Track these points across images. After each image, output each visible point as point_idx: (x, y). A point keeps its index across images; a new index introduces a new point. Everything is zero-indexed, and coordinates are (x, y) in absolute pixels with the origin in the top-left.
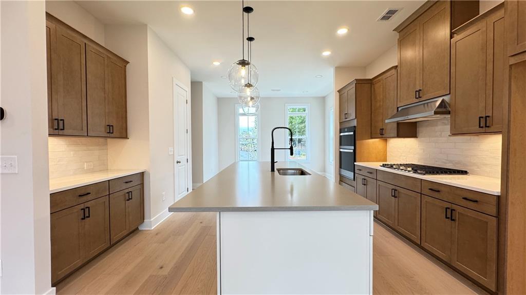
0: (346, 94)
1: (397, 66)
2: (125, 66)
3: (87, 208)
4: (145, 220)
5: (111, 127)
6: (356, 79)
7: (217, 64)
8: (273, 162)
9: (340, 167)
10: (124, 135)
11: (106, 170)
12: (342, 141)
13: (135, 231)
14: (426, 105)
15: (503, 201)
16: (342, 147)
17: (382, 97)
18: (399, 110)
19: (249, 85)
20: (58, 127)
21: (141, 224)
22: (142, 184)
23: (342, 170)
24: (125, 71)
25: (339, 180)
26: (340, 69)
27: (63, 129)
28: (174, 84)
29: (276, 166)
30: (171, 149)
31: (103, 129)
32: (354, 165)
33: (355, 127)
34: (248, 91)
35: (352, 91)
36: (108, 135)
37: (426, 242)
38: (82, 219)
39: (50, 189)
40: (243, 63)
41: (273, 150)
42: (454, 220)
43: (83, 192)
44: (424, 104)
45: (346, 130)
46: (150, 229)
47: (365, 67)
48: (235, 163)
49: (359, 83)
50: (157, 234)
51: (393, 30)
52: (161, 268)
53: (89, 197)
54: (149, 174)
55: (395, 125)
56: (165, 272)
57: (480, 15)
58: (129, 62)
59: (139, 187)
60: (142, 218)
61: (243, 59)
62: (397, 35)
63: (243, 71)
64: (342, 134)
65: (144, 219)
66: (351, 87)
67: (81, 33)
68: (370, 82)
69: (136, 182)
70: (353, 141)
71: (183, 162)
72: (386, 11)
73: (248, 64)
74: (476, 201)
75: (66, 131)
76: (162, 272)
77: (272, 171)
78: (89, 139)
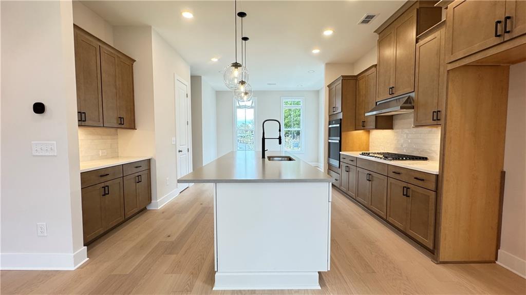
0: (334, 89)
1: (376, 65)
2: (132, 64)
3: (106, 186)
5: (122, 119)
6: (342, 76)
7: (215, 60)
8: (264, 151)
9: (329, 157)
10: (132, 126)
11: (117, 157)
12: (330, 133)
13: (143, 210)
14: (398, 100)
15: (440, 179)
16: (331, 138)
17: (364, 92)
18: (378, 104)
19: (243, 83)
20: (81, 119)
21: (149, 204)
22: (149, 169)
23: (330, 159)
24: (132, 69)
25: (327, 168)
26: (330, 65)
27: (85, 121)
28: (176, 80)
29: (267, 154)
30: (174, 139)
31: (116, 122)
32: (340, 154)
33: (341, 119)
34: (242, 88)
35: (339, 86)
36: (120, 126)
37: (390, 216)
38: (103, 195)
39: (81, 169)
40: (236, 65)
41: (264, 139)
42: (409, 196)
43: (103, 173)
44: (397, 99)
45: (334, 122)
46: (156, 209)
47: (353, 64)
48: (233, 152)
49: (345, 79)
50: (163, 213)
51: (375, 32)
52: (169, 236)
53: (108, 178)
54: (155, 161)
55: (374, 118)
56: (173, 239)
57: (442, 21)
58: (135, 61)
59: (146, 172)
60: (149, 199)
62: (377, 36)
63: (236, 72)
64: (330, 126)
65: (151, 200)
66: (339, 82)
67: (97, 38)
68: (355, 78)
69: (144, 168)
70: (340, 132)
71: (185, 151)
72: (365, 16)
73: (240, 66)
74: (423, 180)
75: (86, 123)
76: (169, 239)
77: (263, 158)
78: (104, 129)
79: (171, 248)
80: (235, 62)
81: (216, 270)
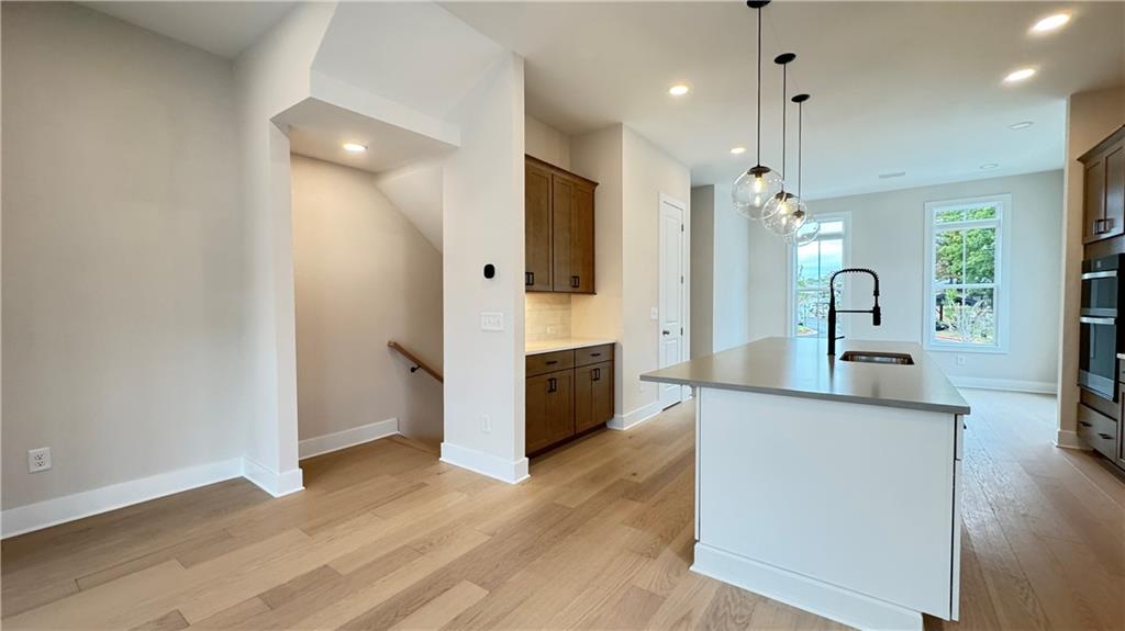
0: (1102, 166)
2: (594, 190)
3: (553, 379)
4: (615, 415)
5: (577, 280)
7: (738, 151)
8: (832, 338)
10: (591, 291)
11: (569, 337)
13: (601, 428)
20: (529, 282)
21: (610, 419)
22: (612, 361)
23: (1085, 373)
25: (1078, 400)
28: (661, 202)
30: (655, 310)
31: (568, 283)
32: (1118, 360)
34: (784, 207)
36: (574, 290)
38: (549, 392)
39: (526, 351)
40: (759, 171)
41: (832, 312)
43: (550, 360)
45: (1099, 265)
50: (630, 437)
52: (634, 474)
53: (556, 367)
54: (621, 347)
56: (640, 479)
58: (597, 184)
59: (608, 364)
60: (611, 412)
61: (759, 166)
63: (758, 184)
64: (1087, 276)
65: (614, 413)
67: (549, 165)
69: (605, 357)
71: (675, 333)
75: (535, 287)
76: (635, 479)
77: (829, 354)
78: (554, 295)
79: (635, 492)
80: (756, 165)
81: (697, 538)
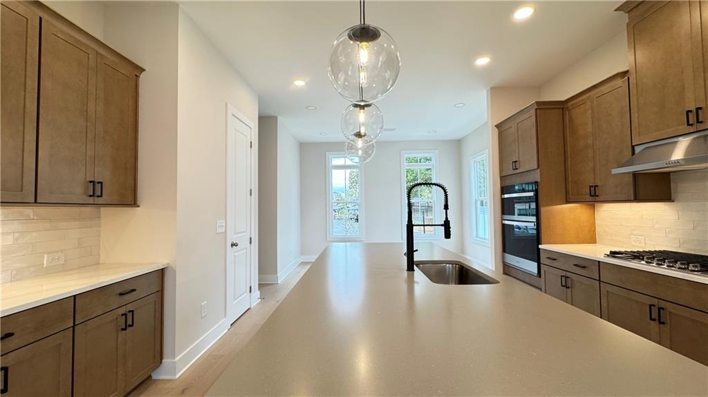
0: (513, 130)
1: (626, 72)
2: (137, 76)
4: (163, 361)
5: (99, 186)
6: (537, 103)
7: (300, 83)
8: (411, 251)
9: (504, 250)
10: (129, 198)
11: (96, 265)
16: (509, 217)
17: (590, 129)
18: (637, 152)
19: (362, 106)
21: (157, 368)
23: (506, 254)
24: (136, 86)
26: (499, 91)
28: (229, 114)
29: (417, 257)
30: (221, 222)
31: (78, 190)
33: (537, 183)
35: (530, 121)
36: (91, 200)
41: (410, 227)
45: (517, 188)
46: (172, 377)
47: (539, 87)
49: (543, 108)
51: (616, 10)
54: (175, 272)
55: (630, 179)
58: (144, 70)
59: (153, 298)
60: (158, 356)
62: (624, 18)
63: (364, 53)
64: (506, 196)
65: (161, 358)
66: (527, 116)
68: (562, 106)
69: (148, 289)
70: (535, 208)
71: (243, 243)
77: (408, 270)
